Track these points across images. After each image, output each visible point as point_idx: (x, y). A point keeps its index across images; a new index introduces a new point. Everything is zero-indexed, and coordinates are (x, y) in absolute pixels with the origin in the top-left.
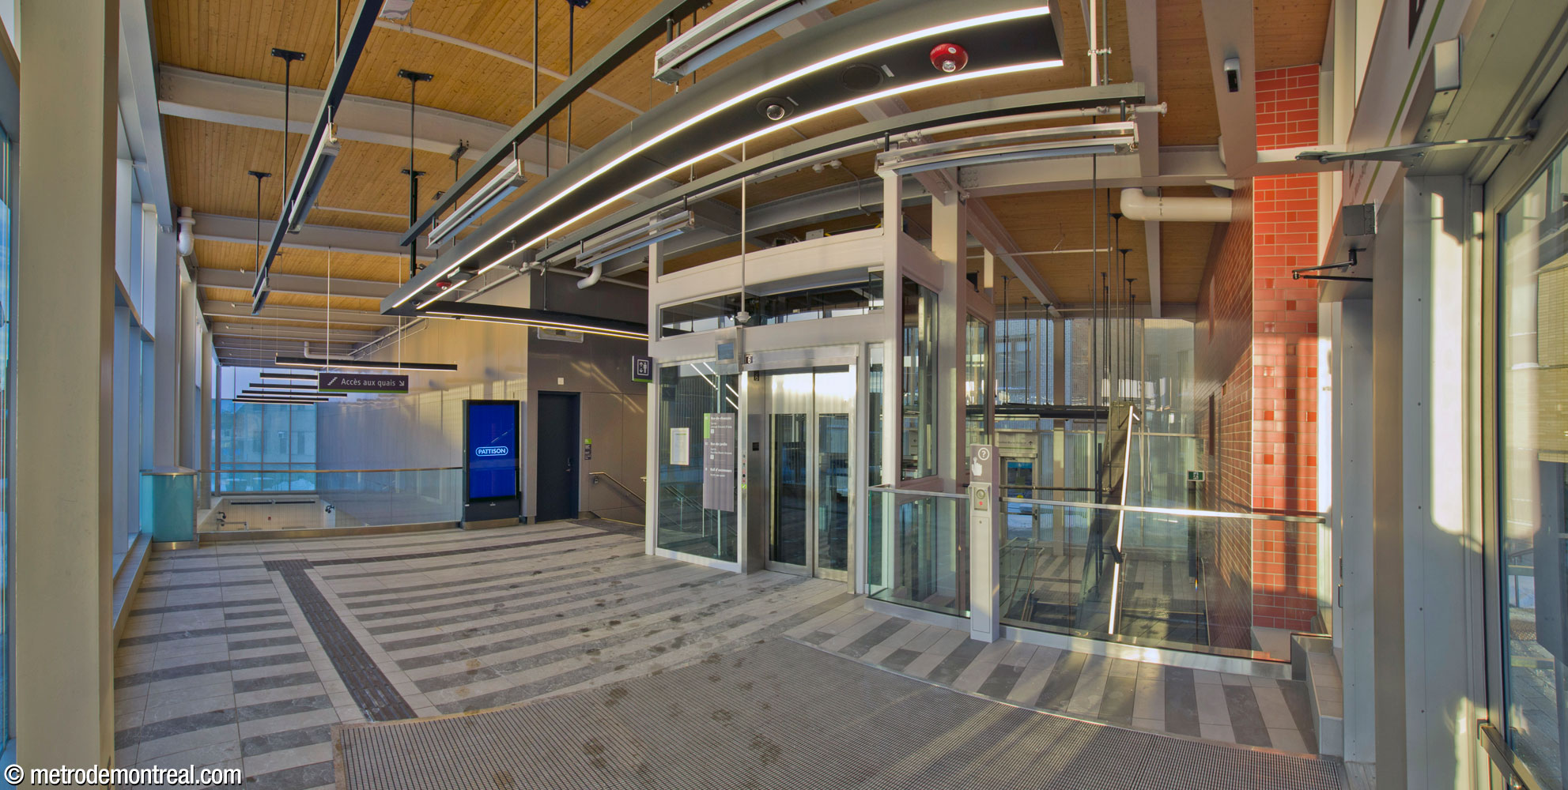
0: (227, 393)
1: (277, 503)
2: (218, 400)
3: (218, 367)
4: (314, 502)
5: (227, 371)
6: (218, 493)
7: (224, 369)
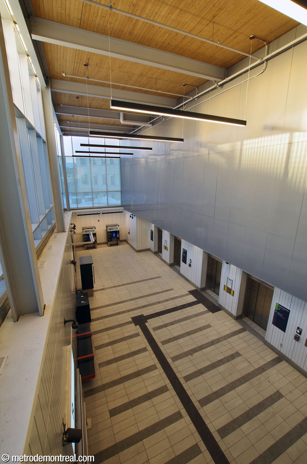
0: (68, 152)
1: (102, 213)
2: (63, 157)
3: (60, 136)
4: (122, 212)
5: (67, 139)
6: (69, 209)
7: (65, 138)
